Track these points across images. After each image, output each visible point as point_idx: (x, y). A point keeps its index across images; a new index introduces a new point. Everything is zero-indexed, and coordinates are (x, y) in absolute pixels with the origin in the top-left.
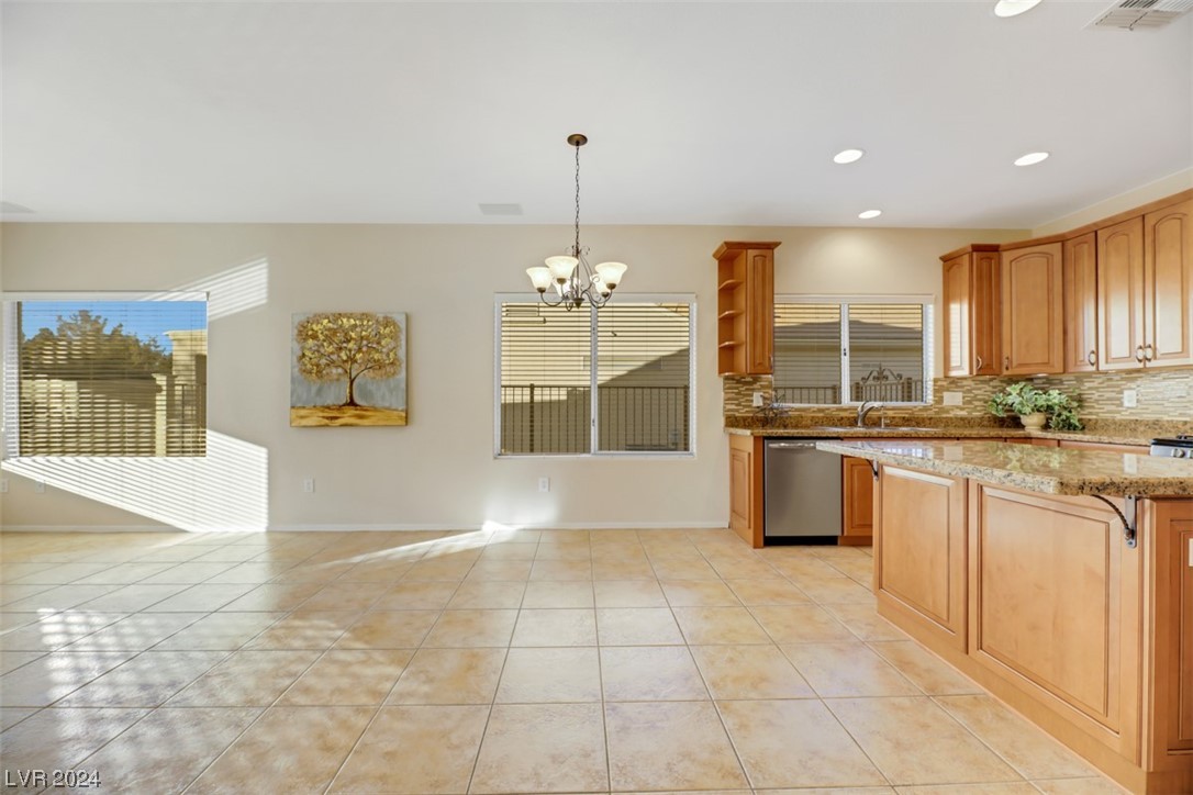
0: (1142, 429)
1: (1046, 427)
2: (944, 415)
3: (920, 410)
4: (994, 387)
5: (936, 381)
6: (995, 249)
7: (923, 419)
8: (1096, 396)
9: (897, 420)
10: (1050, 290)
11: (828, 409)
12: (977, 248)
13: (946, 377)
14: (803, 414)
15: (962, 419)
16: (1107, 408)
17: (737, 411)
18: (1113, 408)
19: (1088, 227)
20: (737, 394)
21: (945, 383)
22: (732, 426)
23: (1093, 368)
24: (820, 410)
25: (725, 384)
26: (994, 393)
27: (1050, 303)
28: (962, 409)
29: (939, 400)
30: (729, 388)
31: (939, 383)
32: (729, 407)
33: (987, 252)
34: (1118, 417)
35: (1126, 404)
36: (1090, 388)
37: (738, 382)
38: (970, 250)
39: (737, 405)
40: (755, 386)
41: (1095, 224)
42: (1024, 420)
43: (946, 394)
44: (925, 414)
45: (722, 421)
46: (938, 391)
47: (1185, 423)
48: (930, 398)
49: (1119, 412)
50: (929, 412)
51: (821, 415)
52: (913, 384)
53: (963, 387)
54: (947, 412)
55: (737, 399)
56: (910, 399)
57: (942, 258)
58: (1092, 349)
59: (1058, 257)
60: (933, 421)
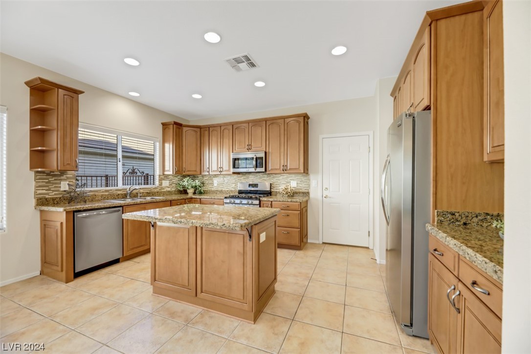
1: (194, 193)
2: (163, 190)
3: (154, 189)
4: (179, 179)
5: (160, 176)
6: (180, 125)
7: (155, 193)
8: (207, 182)
9: (144, 194)
10: (197, 145)
11: (111, 190)
12: (175, 123)
13: (163, 174)
14: (96, 193)
15: (169, 192)
16: (210, 186)
17: (48, 194)
18: (212, 186)
19: (207, 125)
20: (47, 183)
21: (163, 177)
22: (43, 205)
23: (208, 173)
24: (106, 191)
25: (36, 176)
26: (179, 181)
27: (197, 149)
28: (169, 187)
29: (161, 184)
30: (40, 179)
31: (161, 177)
32: (39, 192)
33: (178, 125)
34: (213, 189)
35: (215, 185)
36: (206, 180)
37: (48, 174)
38: (173, 123)
39: (47, 190)
40: (62, 178)
41: (209, 125)
42: (188, 191)
43: (163, 182)
44: (156, 190)
45: (33, 202)
46: (160, 180)
48: (157, 183)
49: (213, 188)
50: (158, 189)
51: (107, 193)
52: (149, 177)
53: (169, 178)
54: (164, 189)
55: (48, 186)
56: (147, 184)
57: (162, 123)
58: (208, 167)
59: (199, 133)
60: (159, 193)
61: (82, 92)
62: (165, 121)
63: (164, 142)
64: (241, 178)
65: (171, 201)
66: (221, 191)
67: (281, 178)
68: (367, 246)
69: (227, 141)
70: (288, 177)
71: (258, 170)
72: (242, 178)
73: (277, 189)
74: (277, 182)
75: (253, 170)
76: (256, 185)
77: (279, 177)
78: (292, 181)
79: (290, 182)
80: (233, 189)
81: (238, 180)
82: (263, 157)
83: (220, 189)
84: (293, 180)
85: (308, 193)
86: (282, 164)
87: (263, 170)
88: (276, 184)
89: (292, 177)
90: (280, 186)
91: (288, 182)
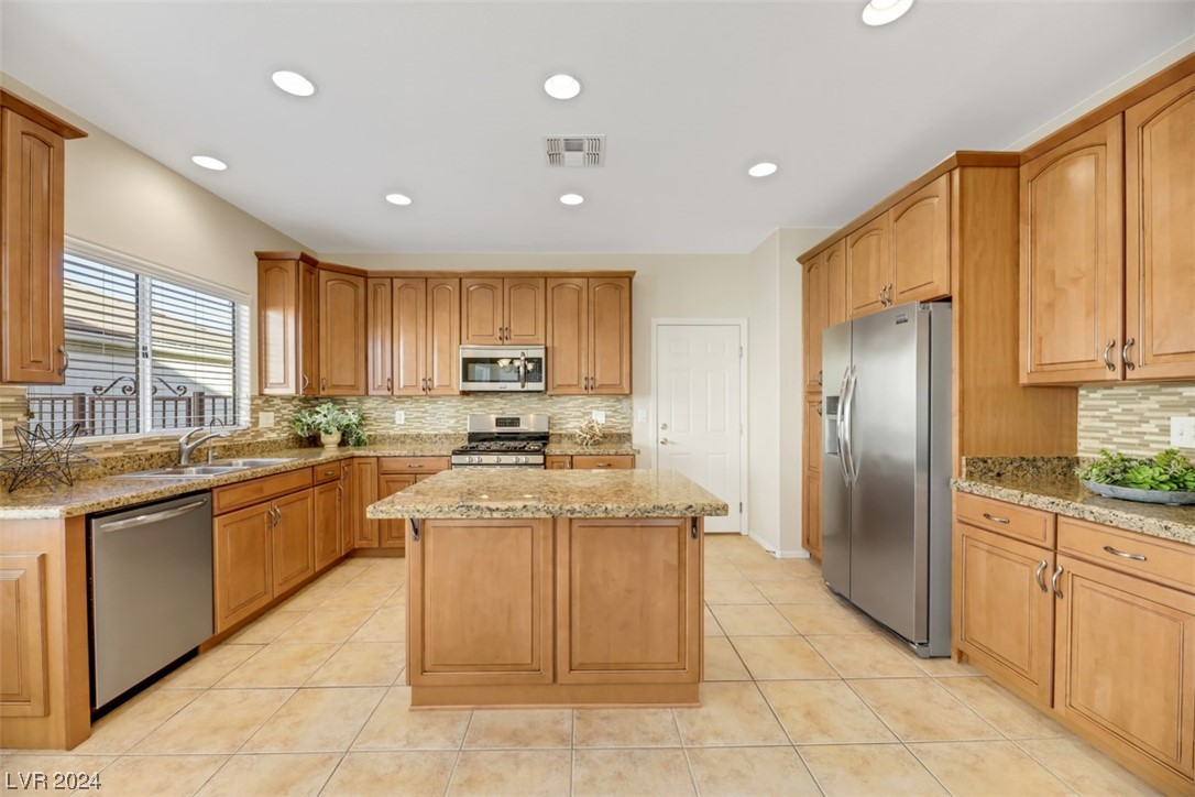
0: (409, 441)
1: (343, 443)
2: (260, 440)
3: (240, 435)
4: (295, 406)
5: (253, 398)
6: (316, 264)
7: (242, 445)
8: (374, 415)
10: (356, 319)
12: (305, 258)
13: (261, 394)
15: (274, 442)
16: (383, 425)
18: (388, 425)
19: (387, 272)
21: (259, 402)
23: (389, 393)
26: (295, 412)
27: (356, 331)
28: (273, 431)
29: (255, 422)
31: (256, 402)
33: (309, 263)
34: (392, 432)
35: (397, 422)
36: (369, 409)
38: (298, 256)
41: (393, 272)
42: (324, 438)
43: (261, 414)
44: (244, 440)
46: (254, 411)
47: (436, 435)
48: (245, 418)
49: (392, 429)
50: (248, 437)
52: (207, 401)
53: (273, 406)
54: (262, 435)
57: (257, 254)
58: (389, 376)
59: (361, 291)
60: (251, 446)
61: (77, 134)
62: (265, 248)
63: (263, 304)
64: (472, 405)
65: (313, 466)
66: (418, 436)
67: (570, 404)
68: (737, 530)
69: (445, 319)
70: (585, 403)
71: (530, 386)
72: (475, 405)
73: (561, 429)
74: (563, 413)
75: (517, 386)
76: (515, 422)
77: (567, 403)
78: (594, 412)
79: (591, 413)
80: (450, 432)
81: (465, 408)
82: (541, 359)
83: (413, 432)
84: (597, 408)
85: (629, 435)
86: (584, 375)
87: (540, 386)
88: (560, 419)
89: (594, 402)
90: (568, 423)
91: (585, 414)
